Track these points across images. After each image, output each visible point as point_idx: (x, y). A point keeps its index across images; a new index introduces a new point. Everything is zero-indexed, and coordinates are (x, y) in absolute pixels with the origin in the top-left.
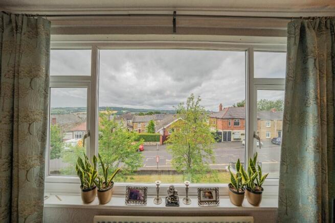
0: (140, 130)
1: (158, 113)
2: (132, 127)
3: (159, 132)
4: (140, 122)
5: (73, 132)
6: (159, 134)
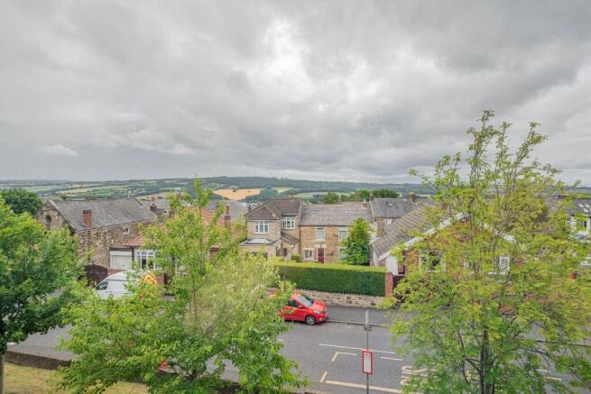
0: (321, 253)
1: (386, 194)
2: (298, 241)
3: (382, 263)
4: (320, 227)
5: (132, 249)
6: (382, 270)
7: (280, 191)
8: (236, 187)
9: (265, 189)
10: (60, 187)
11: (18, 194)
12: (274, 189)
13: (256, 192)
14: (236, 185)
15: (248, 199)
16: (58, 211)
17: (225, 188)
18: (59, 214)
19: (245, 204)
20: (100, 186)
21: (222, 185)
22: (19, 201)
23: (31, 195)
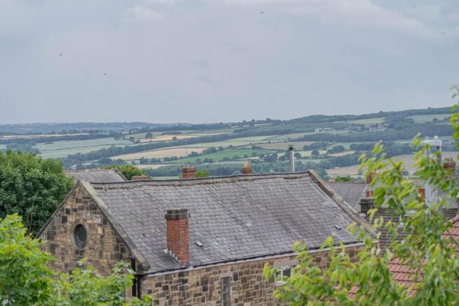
10: (121, 143)
11: (16, 164)
16: (102, 213)
18: (105, 221)
20: (225, 138)
22: (20, 183)
23: (49, 166)
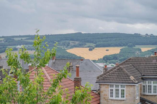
7: (144, 49)
8: (93, 45)
9: (127, 47)
12: (137, 47)
13: (115, 51)
14: (92, 42)
15: (106, 59)
17: (80, 46)
19: (102, 65)
21: (77, 43)
